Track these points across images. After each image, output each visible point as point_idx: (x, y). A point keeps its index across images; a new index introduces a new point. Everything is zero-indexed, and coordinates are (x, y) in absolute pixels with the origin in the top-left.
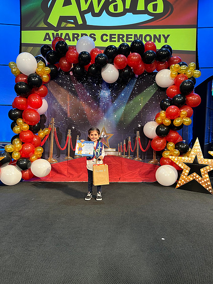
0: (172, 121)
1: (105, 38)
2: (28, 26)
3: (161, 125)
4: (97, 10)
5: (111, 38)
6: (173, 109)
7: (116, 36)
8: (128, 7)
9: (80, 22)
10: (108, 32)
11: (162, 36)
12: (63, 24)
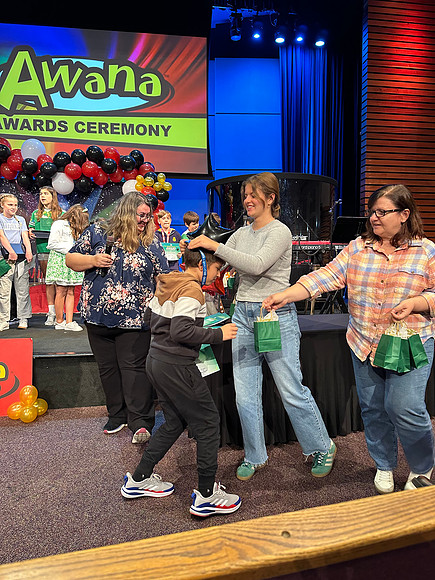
1: (80, 127)
4: (68, 89)
5: (89, 127)
8: (112, 86)
9: (44, 104)
10: (86, 119)
11: (160, 128)
12: (20, 107)
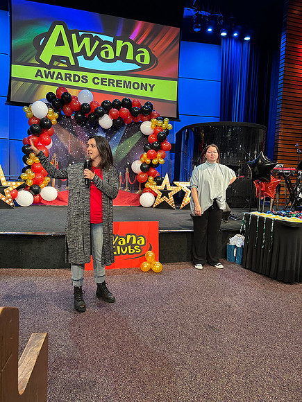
0: (151, 160)
1: (96, 81)
2: (18, 60)
3: (144, 163)
4: (89, 54)
5: (102, 81)
6: (152, 152)
7: (107, 81)
10: (100, 76)
11: (148, 85)
12: (56, 63)
